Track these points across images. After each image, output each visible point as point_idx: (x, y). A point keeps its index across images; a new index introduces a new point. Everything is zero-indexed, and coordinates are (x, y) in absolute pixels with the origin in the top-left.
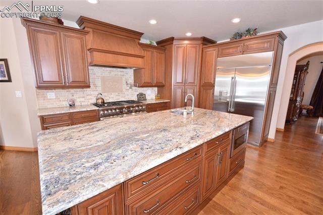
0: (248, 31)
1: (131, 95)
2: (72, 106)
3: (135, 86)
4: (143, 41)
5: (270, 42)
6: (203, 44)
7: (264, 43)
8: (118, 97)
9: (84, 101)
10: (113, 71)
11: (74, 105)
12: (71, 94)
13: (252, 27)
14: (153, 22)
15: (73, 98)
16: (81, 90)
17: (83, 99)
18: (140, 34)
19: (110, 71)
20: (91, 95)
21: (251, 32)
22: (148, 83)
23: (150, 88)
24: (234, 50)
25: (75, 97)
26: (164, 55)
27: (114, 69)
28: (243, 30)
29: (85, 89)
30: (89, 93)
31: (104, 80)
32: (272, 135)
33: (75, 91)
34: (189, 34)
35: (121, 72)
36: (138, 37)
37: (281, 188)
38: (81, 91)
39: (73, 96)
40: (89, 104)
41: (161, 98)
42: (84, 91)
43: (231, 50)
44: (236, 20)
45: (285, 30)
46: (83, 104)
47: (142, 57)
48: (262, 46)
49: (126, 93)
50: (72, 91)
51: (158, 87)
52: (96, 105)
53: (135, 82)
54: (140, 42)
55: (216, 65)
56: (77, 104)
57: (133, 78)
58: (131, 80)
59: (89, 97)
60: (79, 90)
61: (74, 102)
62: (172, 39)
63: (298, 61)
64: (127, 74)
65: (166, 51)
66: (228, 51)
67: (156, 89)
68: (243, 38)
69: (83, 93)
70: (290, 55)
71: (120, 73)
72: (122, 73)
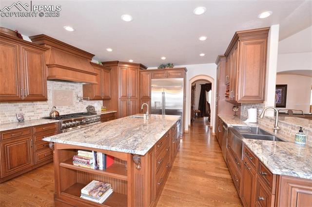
0: (169, 64)
1: (81, 107)
2: (21, 121)
3: (84, 99)
4: (93, 61)
5: (181, 72)
6: (140, 68)
7: (178, 73)
8: (68, 110)
9: (34, 116)
10: (64, 85)
11: (23, 120)
12: (19, 108)
13: (171, 62)
14: (110, 50)
15: (21, 112)
16: (31, 103)
17: (32, 114)
18: (93, 56)
19: (61, 85)
20: (41, 109)
21: (170, 65)
22: (98, 96)
23: (97, 101)
24: (162, 75)
25: (23, 112)
26: (109, 74)
27: (65, 83)
28: (166, 63)
29: (35, 103)
30: (39, 107)
31: (55, 93)
32: (187, 129)
33: (23, 105)
34: (131, 61)
35: (72, 86)
36: (90, 58)
37: (200, 152)
38: (31, 105)
39: (21, 110)
40: (39, 118)
41: (107, 110)
42: (34, 105)
43: (160, 75)
44: (163, 58)
45: (187, 66)
46: (32, 118)
47: (96, 75)
48: (177, 74)
49: (76, 106)
50: (21, 105)
51: (103, 100)
52: (50, 118)
53: (84, 95)
54: (92, 61)
55: (150, 84)
56: (26, 119)
57: (82, 92)
58: (81, 94)
59: (38, 111)
60: (28, 103)
61: (23, 117)
62: (118, 62)
63: (192, 84)
64: (77, 88)
65: (111, 70)
66: (157, 75)
67: (101, 102)
68: (166, 68)
69: (33, 107)
70: (190, 80)
71: (70, 88)
72: (72, 88)
